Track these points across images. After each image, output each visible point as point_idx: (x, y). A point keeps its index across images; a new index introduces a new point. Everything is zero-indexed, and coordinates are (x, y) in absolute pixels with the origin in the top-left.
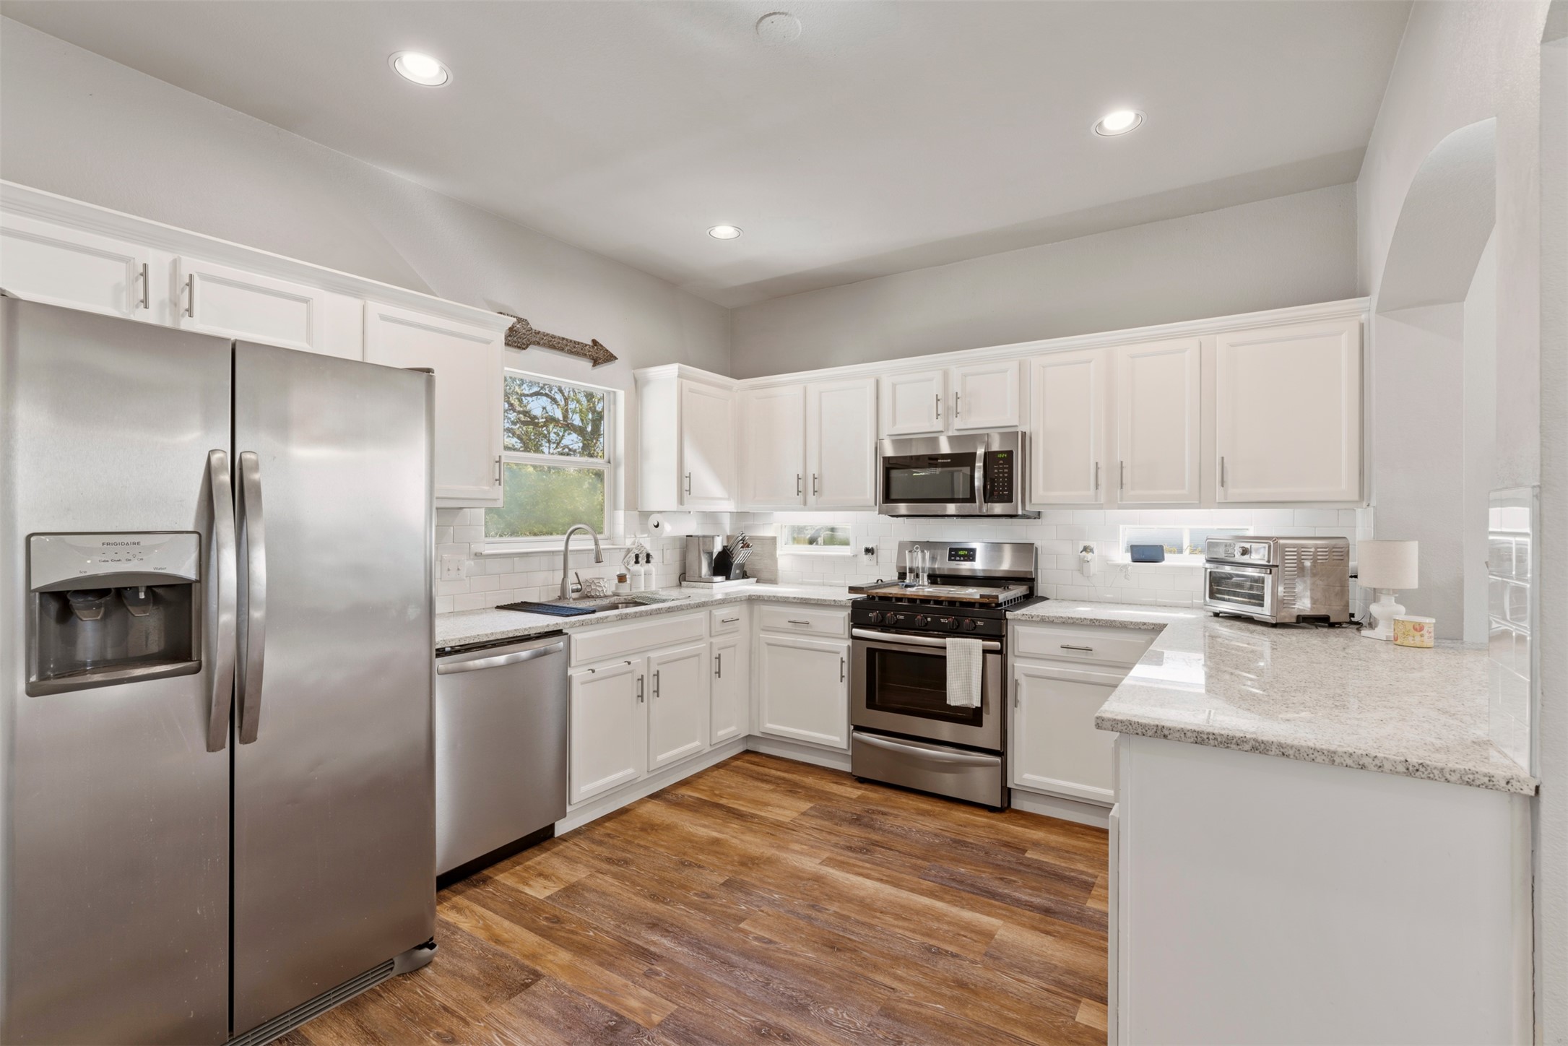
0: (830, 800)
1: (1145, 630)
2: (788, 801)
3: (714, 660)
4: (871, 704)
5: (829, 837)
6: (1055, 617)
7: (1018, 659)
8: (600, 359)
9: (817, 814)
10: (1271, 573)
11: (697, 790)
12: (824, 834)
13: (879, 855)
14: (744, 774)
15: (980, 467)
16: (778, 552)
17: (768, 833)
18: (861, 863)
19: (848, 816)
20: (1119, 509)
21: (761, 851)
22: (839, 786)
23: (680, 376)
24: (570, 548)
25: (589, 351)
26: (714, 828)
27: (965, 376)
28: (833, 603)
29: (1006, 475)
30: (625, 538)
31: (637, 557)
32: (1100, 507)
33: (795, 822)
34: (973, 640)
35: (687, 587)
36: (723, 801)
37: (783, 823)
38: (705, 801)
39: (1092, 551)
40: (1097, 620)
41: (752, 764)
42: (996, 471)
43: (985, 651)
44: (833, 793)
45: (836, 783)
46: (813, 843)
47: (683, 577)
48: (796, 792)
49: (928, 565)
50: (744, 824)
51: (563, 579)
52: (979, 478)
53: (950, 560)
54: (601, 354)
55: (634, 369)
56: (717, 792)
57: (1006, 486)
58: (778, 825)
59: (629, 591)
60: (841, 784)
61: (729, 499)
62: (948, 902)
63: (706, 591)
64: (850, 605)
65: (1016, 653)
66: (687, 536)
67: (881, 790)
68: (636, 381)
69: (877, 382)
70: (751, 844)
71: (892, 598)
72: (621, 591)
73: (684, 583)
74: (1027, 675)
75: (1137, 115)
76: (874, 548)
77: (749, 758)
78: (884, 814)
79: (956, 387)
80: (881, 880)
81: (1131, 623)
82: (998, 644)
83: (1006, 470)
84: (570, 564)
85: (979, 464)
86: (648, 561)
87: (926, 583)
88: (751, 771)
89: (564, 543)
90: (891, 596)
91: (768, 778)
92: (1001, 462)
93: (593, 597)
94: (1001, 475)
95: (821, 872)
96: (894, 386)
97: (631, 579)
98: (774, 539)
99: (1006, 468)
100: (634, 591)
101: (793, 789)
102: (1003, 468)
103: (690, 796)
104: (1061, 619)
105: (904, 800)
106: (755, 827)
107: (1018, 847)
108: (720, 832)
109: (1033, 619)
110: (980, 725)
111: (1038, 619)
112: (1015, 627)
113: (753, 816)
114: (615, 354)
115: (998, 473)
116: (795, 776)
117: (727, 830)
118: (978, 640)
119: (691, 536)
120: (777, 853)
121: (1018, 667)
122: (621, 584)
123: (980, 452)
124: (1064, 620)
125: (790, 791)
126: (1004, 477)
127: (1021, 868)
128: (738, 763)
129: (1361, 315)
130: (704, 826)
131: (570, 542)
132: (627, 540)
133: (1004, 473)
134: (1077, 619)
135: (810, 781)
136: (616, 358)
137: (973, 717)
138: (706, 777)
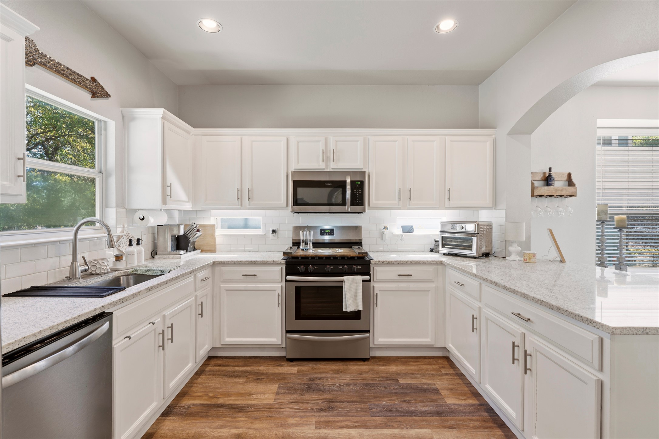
0: (284, 379)
1: (434, 264)
2: (261, 387)
3: (198, 306)
4: (299, 316)
5: (305, 406)
6: (395, 261)
7: (375, 283)
8: (98, 93)
9: (285, 391)
10: (476, 236)
11: (195, 398)
12: (301, 405)
13: (341, 408)
14: (220, 375)
15: (349, 188)
16: (216, 234)
17: (268, 417)
18: (336, 419)
19: (303, 386)
20: (407, 209)
21: (274, 433)
22: (282, 367)
23: (163, 118)
24: (79, 237)
25: (90, 85)
26: (229, 426)
27: (337, 142)
28: (272, 263)
29: (360, 192)
30: (117, 228)
31: (130, 241)
32: (399, 209)
33: (277, 402)
34: (357, 276)
35: (159, 259)
36: (221, 401)
37: (271, 405)
38: (208, 405)
39: (387, 229)
40: (413, 261)
41: (219, 366)
42: (355, 190)
43: (363, 281)
44: (283, 373)
45: (279, 366)
46: (299, 414)
47: (154, 253)
48: (261, 379)
49: (312, 238)
50: (247, 414)
51: (72, 263)
52: (348, 194)
53: (321, 235)
54: (98, 90)
55: (122, 107)
56: (211, 395)
57: (360, 198)
58: (268, 408)
59: (125, 267)
60: (282, 366)
61: (189, 202)
62: (398, 428)
63: (176, 261)
64: (284, 262)
65: (375, 280)
66: (157, 226)
67: (305, 363)
68: (123, 117)
69: (288, 140)
70: (263, 430)
71: (309, 257)
72: (118, 267)
73: (156, 256)
74: (380, 291)
75: (455, 23)
76: (277, 230)
77: (215, 362)
78: (319, 379)
79: (332, 147)
80: (355, 427)
81: (428, 261)
82: (369, 277)
83: (360, 190)
84: (79, 250)
85: (348, 187)
86: (138, 244)
87: (312, 247)
88: (222, 371)
89: (73, 233)
90: (309, 256)
91: (237, 374)
92: (358, 186)
93: (97, 274)
94: (358, 192)
95: (322, 435)
96: (298, 142)
97: (126, 257)
98: (214, 226)
99: (360, 189)
100: (129, 266)
101: (258, 378)
102: (359, 189)
103: (194, 405)
104: (397, 262)
105: (321, 367)
106: (256, 415)
107: (393, 378)
108: (236, 428)
109: (385, 263)
110: (359, 319)
111: (387, 263)
112: (375, 267)
113: (249, 406)
114: (109, 93)
115: (356, 191)
116: (252, 367)
117: (240, 424)
118: (359, 276)
119: (162, 225)
120: (285, 431)
121: (376, 286)
122: (118, 262)
123: (348, 181)
124: (398, 262)
125: (257, 379)
126: (359, 194)
127: (405, 391)
128: (209, 368)
129: (492, 136)
130: (222, 427)
131: (79, 232)
132: (118, 229)
133: (359, 191)
134: (405, 261)
135: (262, 368)
136: (110, 96)
137: (356, 315)
138: (195, 385)
